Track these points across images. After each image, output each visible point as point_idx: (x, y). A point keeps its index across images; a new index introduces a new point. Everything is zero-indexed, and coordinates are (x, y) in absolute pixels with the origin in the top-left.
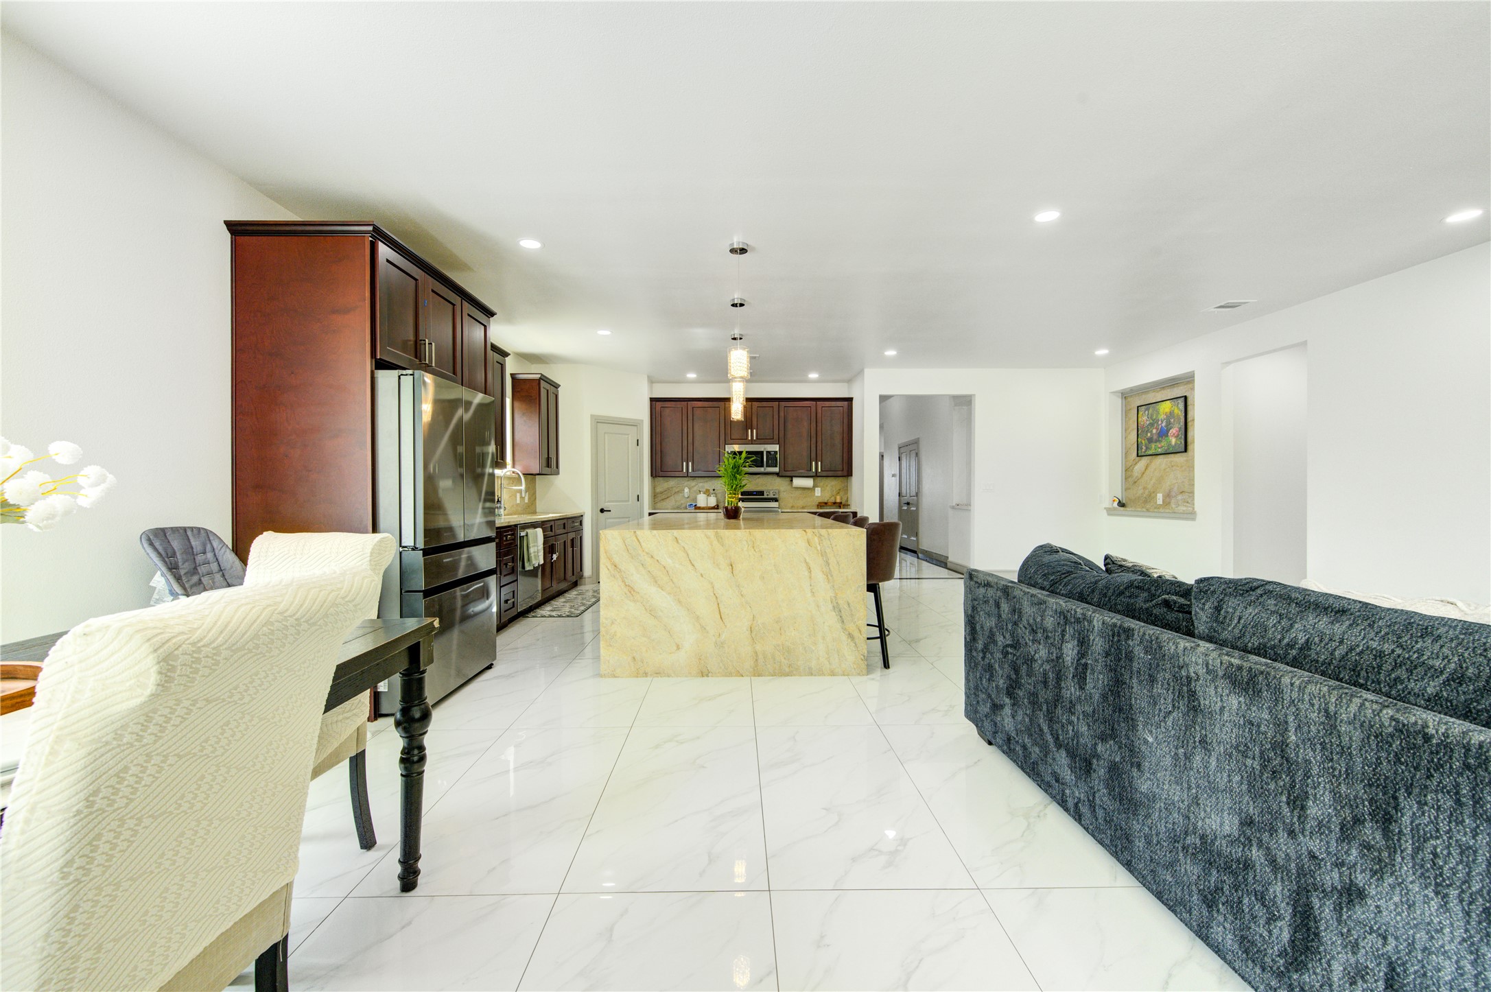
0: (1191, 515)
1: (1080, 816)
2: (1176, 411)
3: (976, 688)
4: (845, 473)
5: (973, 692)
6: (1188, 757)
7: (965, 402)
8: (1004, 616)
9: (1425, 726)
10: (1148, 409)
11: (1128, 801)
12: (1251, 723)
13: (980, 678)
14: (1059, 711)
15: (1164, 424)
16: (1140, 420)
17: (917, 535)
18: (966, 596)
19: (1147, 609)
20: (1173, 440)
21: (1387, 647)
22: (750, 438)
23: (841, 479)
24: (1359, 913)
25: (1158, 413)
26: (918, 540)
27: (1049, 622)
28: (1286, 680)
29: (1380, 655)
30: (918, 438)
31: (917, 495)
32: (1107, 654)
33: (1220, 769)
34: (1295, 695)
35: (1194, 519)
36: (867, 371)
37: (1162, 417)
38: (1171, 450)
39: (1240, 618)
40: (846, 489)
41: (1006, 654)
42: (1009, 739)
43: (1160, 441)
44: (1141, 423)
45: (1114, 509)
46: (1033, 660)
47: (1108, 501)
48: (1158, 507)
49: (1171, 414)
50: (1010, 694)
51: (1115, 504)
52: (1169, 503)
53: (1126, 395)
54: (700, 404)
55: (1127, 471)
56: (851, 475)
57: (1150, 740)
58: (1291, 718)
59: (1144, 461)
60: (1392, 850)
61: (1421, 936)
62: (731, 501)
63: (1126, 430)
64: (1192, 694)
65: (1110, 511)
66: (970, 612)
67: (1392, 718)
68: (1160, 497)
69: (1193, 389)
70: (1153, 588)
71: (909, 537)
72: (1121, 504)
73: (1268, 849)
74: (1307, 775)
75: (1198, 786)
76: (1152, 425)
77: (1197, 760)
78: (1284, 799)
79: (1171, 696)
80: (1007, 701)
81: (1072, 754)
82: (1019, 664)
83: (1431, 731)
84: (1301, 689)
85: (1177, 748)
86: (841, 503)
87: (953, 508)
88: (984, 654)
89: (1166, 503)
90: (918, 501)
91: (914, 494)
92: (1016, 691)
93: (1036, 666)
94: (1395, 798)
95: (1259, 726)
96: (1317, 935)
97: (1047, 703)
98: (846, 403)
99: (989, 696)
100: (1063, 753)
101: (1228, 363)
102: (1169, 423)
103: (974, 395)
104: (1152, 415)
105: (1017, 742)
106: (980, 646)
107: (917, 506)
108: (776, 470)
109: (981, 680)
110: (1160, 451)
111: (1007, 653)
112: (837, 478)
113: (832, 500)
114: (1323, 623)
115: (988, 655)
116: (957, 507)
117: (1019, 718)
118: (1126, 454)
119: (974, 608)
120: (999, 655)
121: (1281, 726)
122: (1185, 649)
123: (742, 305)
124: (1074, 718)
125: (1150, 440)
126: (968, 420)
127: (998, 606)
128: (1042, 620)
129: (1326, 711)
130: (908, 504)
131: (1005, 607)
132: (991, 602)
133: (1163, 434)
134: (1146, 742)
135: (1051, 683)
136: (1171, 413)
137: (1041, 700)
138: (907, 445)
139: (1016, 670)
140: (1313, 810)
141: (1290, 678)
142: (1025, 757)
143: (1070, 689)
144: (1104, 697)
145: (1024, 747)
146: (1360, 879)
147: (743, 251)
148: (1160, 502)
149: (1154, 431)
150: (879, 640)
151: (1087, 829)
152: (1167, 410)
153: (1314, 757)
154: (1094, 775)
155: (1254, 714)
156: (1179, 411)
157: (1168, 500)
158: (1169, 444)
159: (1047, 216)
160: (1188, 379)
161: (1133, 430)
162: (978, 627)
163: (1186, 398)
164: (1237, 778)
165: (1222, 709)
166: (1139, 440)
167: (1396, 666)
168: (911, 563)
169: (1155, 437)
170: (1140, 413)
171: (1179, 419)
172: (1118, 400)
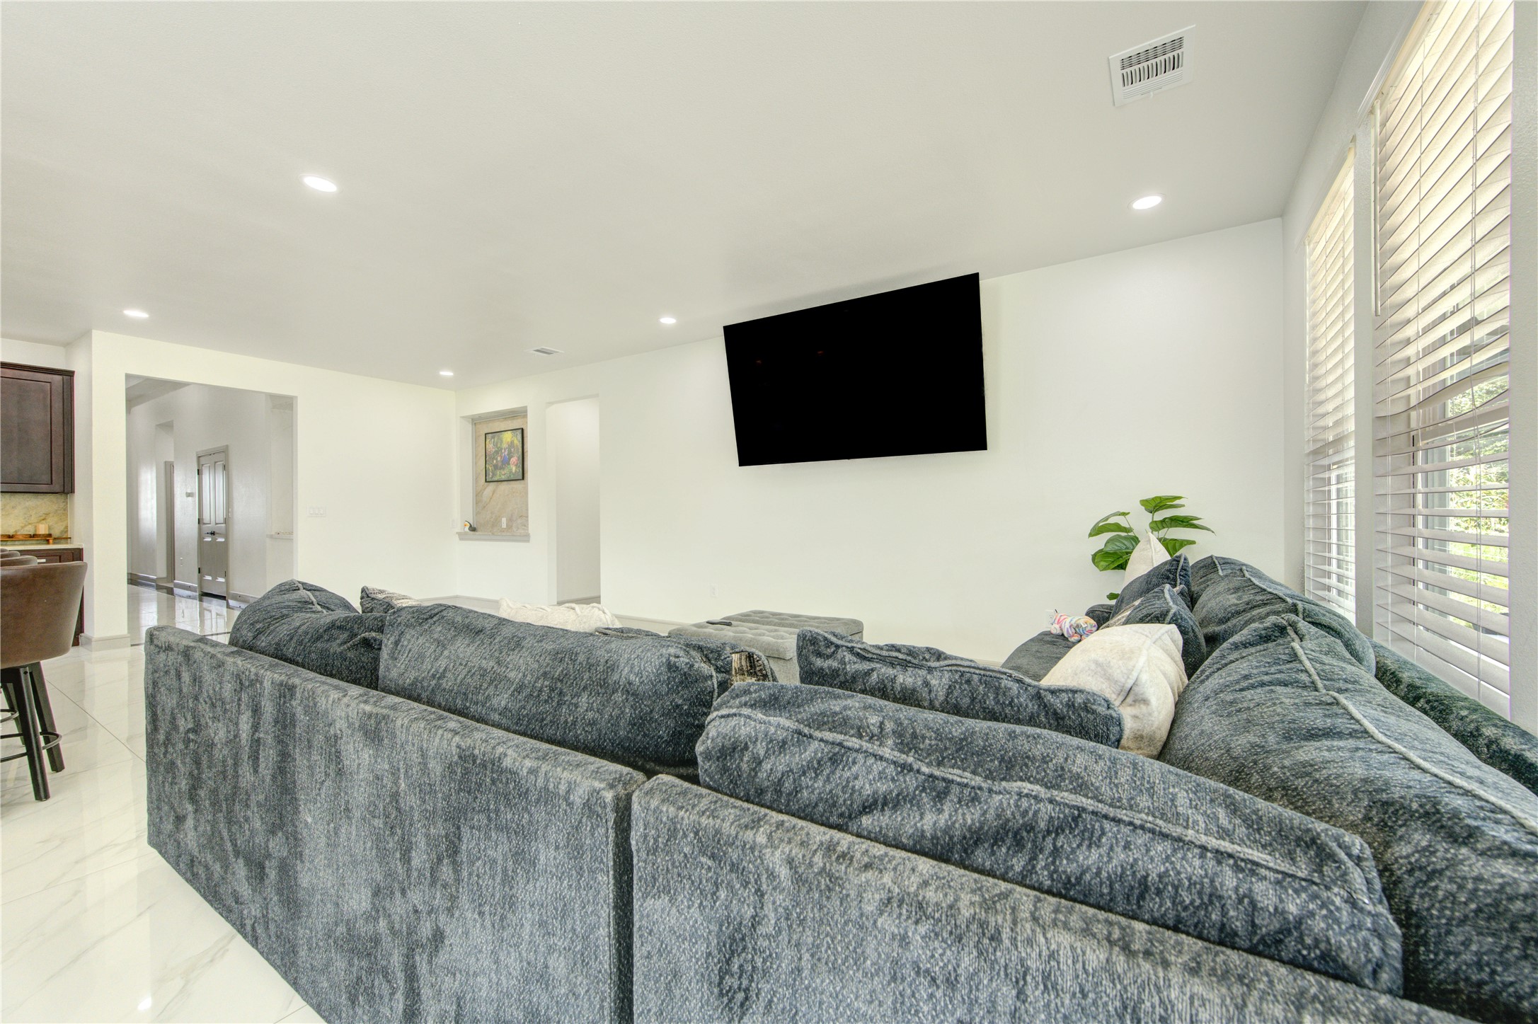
0: (526, 538)
1: (257, 939)
2: (515, 442)
3: (159, 799)
4: (57, 487)
5: (157, 802)
6: (336, 833)
7: (284, 405)
8: (185, 690)
10: (493, 438)
11: (292, 902)
12: (377, 778)
13: (163, 782)
14: (237, 807)
15: (506, 453)
16: (487, 447)
17: (226, 575)
18: (147, 663)
19: (341, 653)
20: (514, 468)
23: (52, 497)
24: (441, 958)
25: (502, 442)
26: (227, 582)
27: (228, 689)
30: (227, 446)
31: (226, 521)
32: (276, 722)
33: (358, 838)
35: (528, 541)
36: (97, 335)
37: (505, 445)
38: (512, 477)
40: (64, 513)
41: (187, 742)
42: (192, 861)
43: (503, 469)
44: (488, 450)
45: (465, 533)
46: (213, 745)
47: (460, 527)
48: (503, 531)
49: (511, 444)
50: (193, 799)
51: (467, 529)
52: (511, 526)
53: (476, 421)
55: (478, 495)
56: (72, 491)
57: (309, 820)
58: (401, 765)
59: (492, 486)
60: (458, 883)
63: (475, 456)
64: (338, 756)
65: (462, 536)
66: (150, 690)
68: (504, 520)
69: (526, 423)
70: (356, 626)
71: (215, 578)
72: (473, 529)
73: (389, 916)
74: (411, 824)
75: (344, 865)
76: (497, 452)
77: (343, 834)
78: (398, 855)
79: (323, 763)
80: (190, 808)
81: (248, 862)
82: (200, 753)
85: (328, 825)
86: (50, 535)
87: (271, 537)
88: (166, 747)
89: (509, 527)
90: (227, 529)
91: (222, 521)
92: (198, 792)
93: (216, 752)
94: (459, 828)
95: (382, 780)
97: (226, 800)
98: (58, 378)
99: (172, 807)
100: (241, 861)
101: (551, 403)
102: (510, 453)
103: (297, 399)
104: (497, 444)
105: (200, 862)
106: (161, 737)
107: (226, 536)
109: (164, 786)
110: (503, 477)
111: (189, 741)
112: (40, 496)
113: (30, 530)
115: (170, 750)
116: (277, 536)
117: (201, 829)
118: (476, 480)
119: (155, 684)
120: (181, 746)
121: (396, 775)
124: (249, 813)
125: (496, 467)
126: (288, 429)
127: (179, 676)
128: (220, 688)
130: (213, 533)
131: (186, 677)
132: (173, 672)
133: (506, 462)
134: (306, 823)
135: (230, 772)
136: (512, 442)
137: (222, 797)
138: (210, 454)
139: (197, 763)
140: (415, 861)
142: (208, 879)
143: (246, 776)
144: (274, 777)
145: (207, 867)
148: (504, 526)
149: (499, 459)
150: (26, 757)
151: (262, 953)
152: (509, 440)
154: (267, 882)
156: (518, 442)
157: (510, 523)
158: (511, 472)
160: (521, 413)
161: (481, 456)
162: (159, 711)
163: (521, 431)
164: (369, 844)
166: (487, 467)
168: (217, 614)
169: (500, 464)
170: (488, 441)
171: (518, 450)
172: (469, 427)
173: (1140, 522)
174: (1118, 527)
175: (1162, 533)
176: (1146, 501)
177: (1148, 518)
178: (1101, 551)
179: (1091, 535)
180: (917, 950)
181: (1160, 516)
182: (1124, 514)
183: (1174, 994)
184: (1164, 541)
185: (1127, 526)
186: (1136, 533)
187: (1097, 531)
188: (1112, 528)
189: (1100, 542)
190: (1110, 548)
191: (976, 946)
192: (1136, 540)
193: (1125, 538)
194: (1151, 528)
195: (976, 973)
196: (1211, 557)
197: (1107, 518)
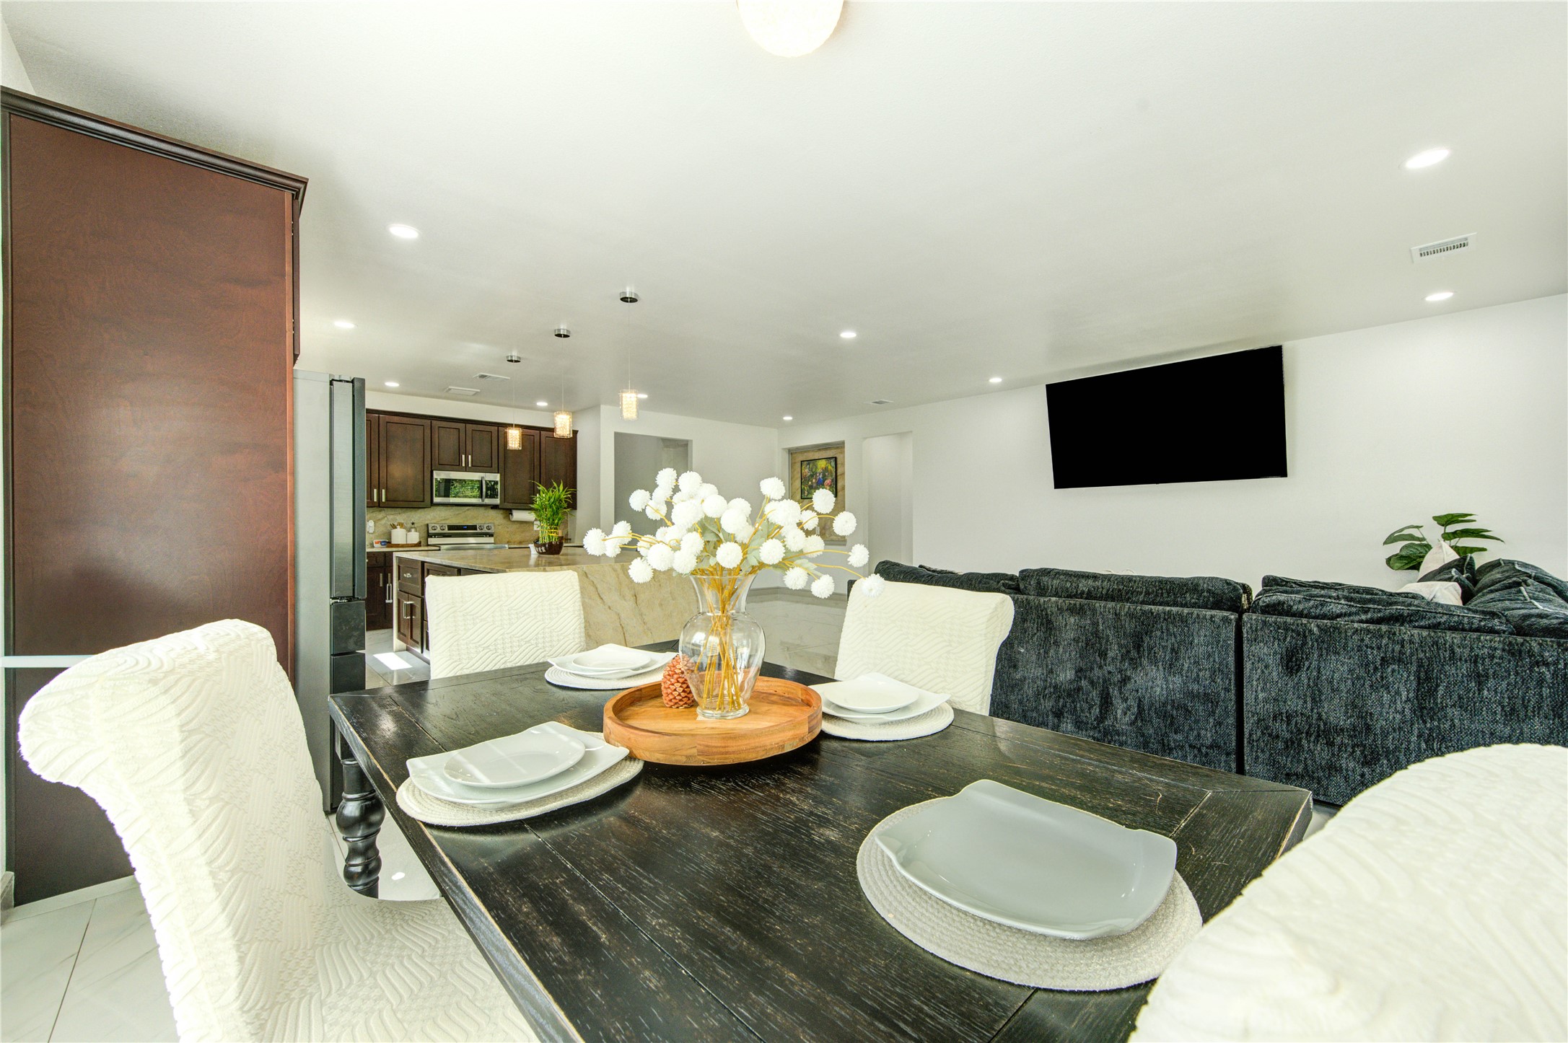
0: (842, 543)
2: (830, 467)
6: (1046, 652)
9: (1151, 609)
10: (809, 464)
12: (1081, 627)
15: (821, 476)
16: (803, 471)
20: (827, 487)
21: (1121, 587)
22: (464, 465)
24: (1129, 686)
25: (816, 468)
28: (1097, 605)
29: (1120, 590)
33: (1065, 652)
34: (1102, 610)
36: (603, 408)
37: (819, 470)
39: (1052, 586)
43: (818, 488)
44: (804, 474)
49: (826, 469)
52: (825, 534)
53: (792, 452)
54: (396, 419)
56: (576, 509)
57: (1022, 651)
58: (1100, 620)
59: (807, 503)
60: (1140, 657)
61: (1150, 683)
62: (552, 537)
63: (792, 478)
64: (1049, 622)
67: (1141, 610)
69: (843, 452)
73: (1089, 678)
74: (1107, 641)
75: (1052, 664)
76: (812, 476)
77: (1052, 652)
78: (1097, 654)
79: (1036, 625)
83: (1153, 611)
84: (1105, 607)
85: (1039, 650)
94: (1142, 638)
95: (1085, 627)
96: (1111, 703)
101: (866, 438)
102: (824, 474)
103: (691, 441)
104: (812, 469)
108: (497, 501)
114: (1090, 582)
118: (792, 497)
121: (1095, 624)
122: (1044, 601)
123: (566, 336)
125: (811, 487)
129: (1115, 613)
133: (820, 483)
134: (1019, 653)
140: (1110, 654)
141: (1098, 605)
146: (1128, 673)
147: (633, 300)
149: (814, 481)
152: (823, 466)
153: (1110, 633)
155: (1083, 622)
156: (831, 467)
157: (823, 531)
159: (848, 335)
160: (840, 446)
161: (797, 479)
163: (836, 458)
164: (1074, 653)
165: (1066, 625)
166: (803, 487)
167: (1127, 593)
169: (814, 485)
170: (803, 467)
171: (831, 473)
172: (786, 456)
173: (1433, 533)
174: (1412, 537)
175: (1454, 542)
176: (1440, 517)
177: (1441, 530)
178: (1397, 555)
179: (1385, 543)
180: (1367, 641)
181: (1451, 528)
182: (1418, 527)
183: (1447, 638)
184: (1456, 548)
185: (1421, 536)
186: (1429, 541)
187: (1391, 540)
188: (1407, 537)
189: (1396, 548)
190: (1404, 553)
191: (1388, 637)
192: (1428, 547)
193: (1419, 545)
194: (1443, 538)
195: (1388, 644)
196: (1499, 560)
197: (1402, 530)
